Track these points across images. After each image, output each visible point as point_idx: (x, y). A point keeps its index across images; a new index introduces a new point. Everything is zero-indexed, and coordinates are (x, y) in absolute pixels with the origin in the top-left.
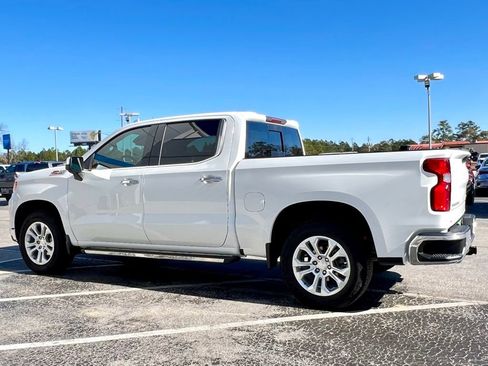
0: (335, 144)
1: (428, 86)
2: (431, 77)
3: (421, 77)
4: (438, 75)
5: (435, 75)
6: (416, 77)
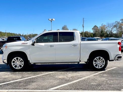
0: (17, 34)
1: (51, 22)
2: (52, 20)
3: (50, 19)
4: (54, 19)
5: (53, 19)
6: (49, 19)
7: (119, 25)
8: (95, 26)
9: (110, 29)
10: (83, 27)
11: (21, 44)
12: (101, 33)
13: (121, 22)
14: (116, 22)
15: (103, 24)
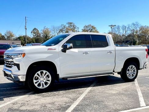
7: (65, 29)
8: (35, 29)
9: (56, 33)
10: (26, 29)
11: (46, 51)
12: (45, 38)
13: (67, 26)
14: (62, 25)
15: (45, 27)
